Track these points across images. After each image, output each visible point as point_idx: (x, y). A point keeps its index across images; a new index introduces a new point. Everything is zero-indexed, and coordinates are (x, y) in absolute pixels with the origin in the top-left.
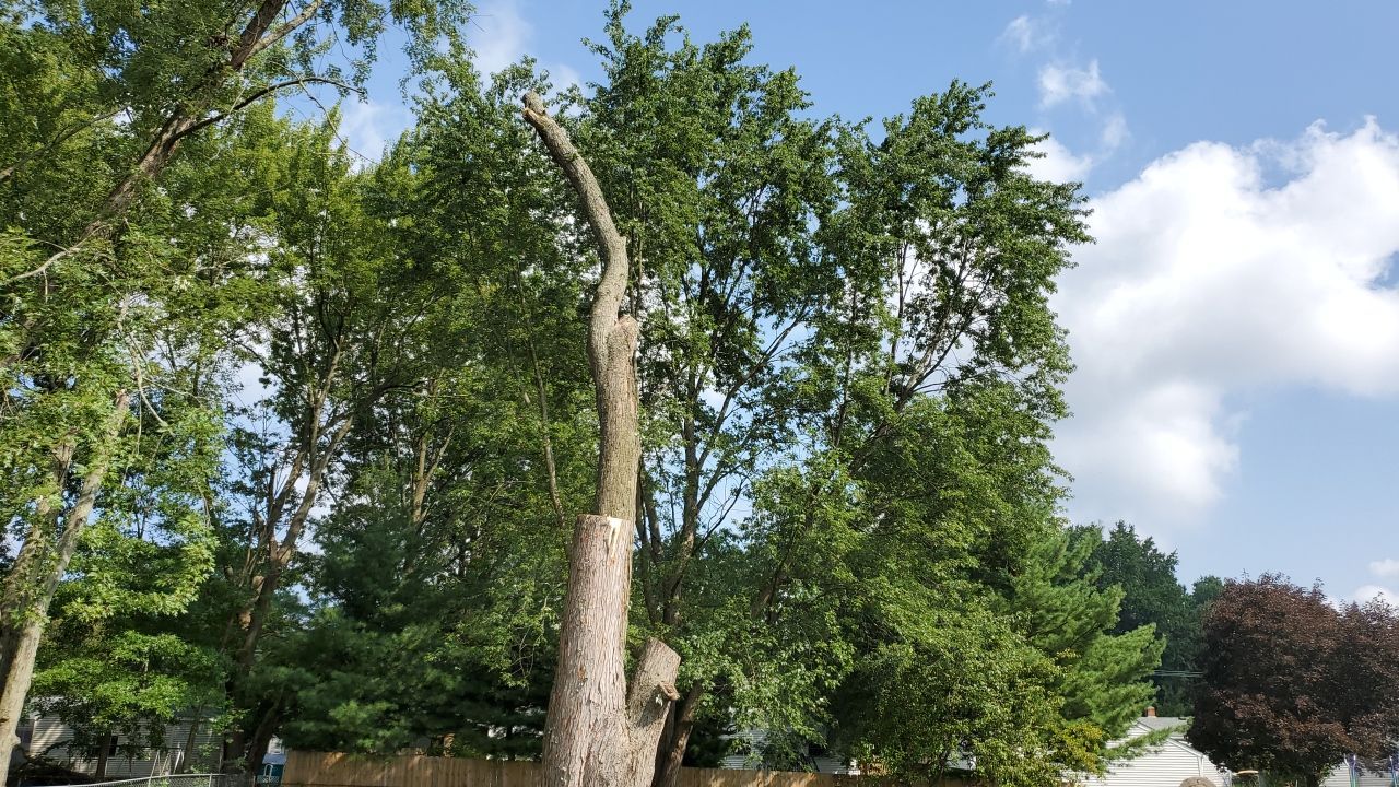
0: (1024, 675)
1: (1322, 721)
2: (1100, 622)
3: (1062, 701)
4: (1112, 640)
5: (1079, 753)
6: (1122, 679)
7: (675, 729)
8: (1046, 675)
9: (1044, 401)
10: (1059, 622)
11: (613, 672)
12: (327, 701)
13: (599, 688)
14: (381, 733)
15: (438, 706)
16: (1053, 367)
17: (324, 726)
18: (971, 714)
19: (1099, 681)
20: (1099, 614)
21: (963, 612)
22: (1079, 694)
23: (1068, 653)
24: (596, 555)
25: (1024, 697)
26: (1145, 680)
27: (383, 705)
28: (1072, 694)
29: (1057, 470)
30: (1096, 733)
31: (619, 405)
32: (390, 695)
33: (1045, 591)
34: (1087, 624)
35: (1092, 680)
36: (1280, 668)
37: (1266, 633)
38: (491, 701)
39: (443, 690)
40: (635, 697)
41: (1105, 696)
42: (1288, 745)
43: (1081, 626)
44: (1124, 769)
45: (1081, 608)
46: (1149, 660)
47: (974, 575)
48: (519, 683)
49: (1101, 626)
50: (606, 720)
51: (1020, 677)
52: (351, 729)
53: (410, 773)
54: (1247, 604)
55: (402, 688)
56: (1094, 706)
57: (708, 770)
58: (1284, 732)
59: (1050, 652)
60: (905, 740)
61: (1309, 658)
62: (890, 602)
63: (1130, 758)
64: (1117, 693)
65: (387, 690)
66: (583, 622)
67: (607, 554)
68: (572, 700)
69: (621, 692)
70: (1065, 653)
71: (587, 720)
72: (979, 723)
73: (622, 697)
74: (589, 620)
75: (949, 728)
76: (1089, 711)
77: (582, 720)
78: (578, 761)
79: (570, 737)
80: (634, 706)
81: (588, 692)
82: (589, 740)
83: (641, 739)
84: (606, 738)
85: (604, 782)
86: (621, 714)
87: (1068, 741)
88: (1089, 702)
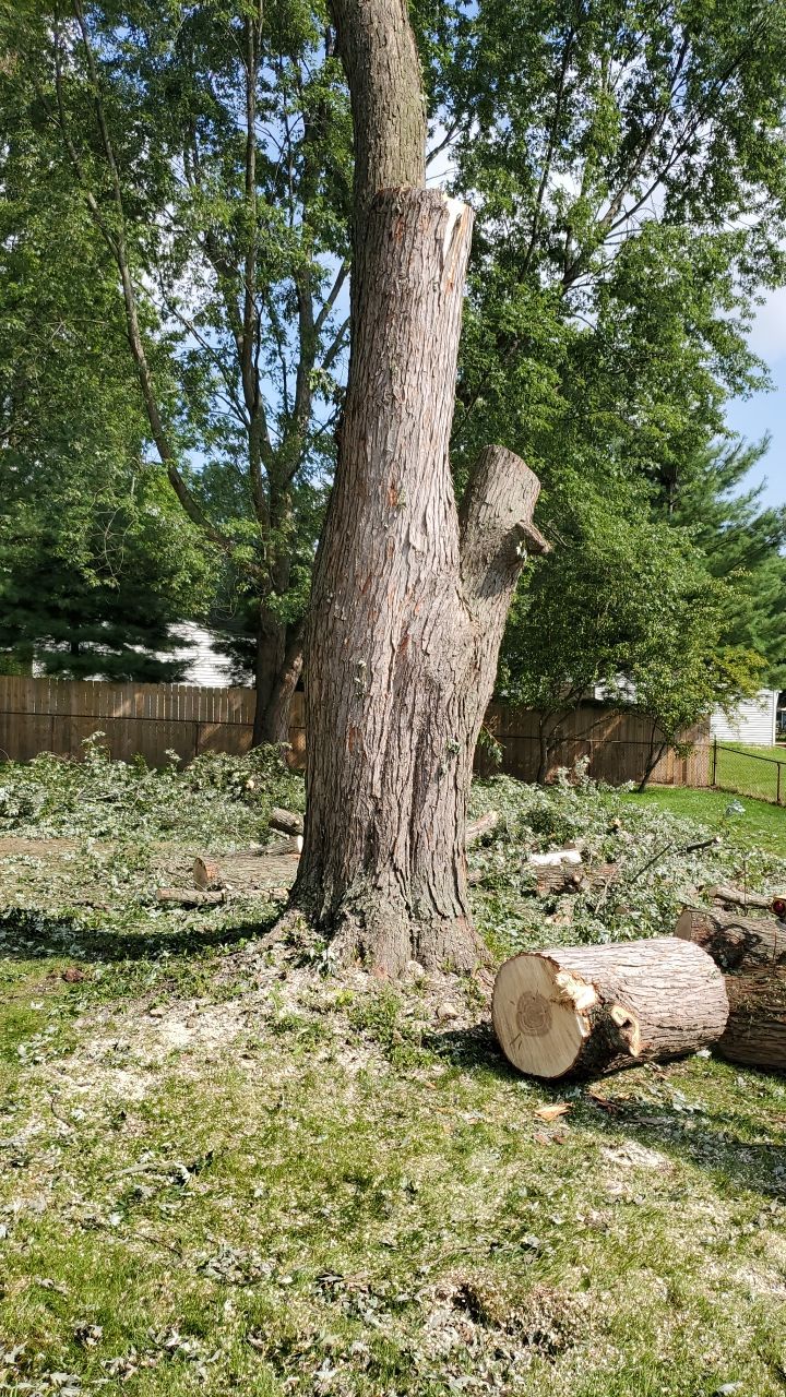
8: (717, 597)
13: (424, 525)
50: (433, 582)
51: (683, 598)
56: (754, 632)
66: (398, 396)
67: (442, 268)
68: (376, 543)
69: (455, 535)
70: (739, 572)
71: (403, 580)
72: (640, 647)
73: (457, 543)
74: (410, 393)
75: (605, 652)
76: (749, 637)
77: (393, 578)
78: (387, 650)
79: (371, 607)
80: (470, 563)
81: (405, 529)
82: (403, 615)
83: (484, 617)
84: (433, 612)
85: (434, 687)
86: (455, 573)
87: (730, 668)
88: (750, 628)
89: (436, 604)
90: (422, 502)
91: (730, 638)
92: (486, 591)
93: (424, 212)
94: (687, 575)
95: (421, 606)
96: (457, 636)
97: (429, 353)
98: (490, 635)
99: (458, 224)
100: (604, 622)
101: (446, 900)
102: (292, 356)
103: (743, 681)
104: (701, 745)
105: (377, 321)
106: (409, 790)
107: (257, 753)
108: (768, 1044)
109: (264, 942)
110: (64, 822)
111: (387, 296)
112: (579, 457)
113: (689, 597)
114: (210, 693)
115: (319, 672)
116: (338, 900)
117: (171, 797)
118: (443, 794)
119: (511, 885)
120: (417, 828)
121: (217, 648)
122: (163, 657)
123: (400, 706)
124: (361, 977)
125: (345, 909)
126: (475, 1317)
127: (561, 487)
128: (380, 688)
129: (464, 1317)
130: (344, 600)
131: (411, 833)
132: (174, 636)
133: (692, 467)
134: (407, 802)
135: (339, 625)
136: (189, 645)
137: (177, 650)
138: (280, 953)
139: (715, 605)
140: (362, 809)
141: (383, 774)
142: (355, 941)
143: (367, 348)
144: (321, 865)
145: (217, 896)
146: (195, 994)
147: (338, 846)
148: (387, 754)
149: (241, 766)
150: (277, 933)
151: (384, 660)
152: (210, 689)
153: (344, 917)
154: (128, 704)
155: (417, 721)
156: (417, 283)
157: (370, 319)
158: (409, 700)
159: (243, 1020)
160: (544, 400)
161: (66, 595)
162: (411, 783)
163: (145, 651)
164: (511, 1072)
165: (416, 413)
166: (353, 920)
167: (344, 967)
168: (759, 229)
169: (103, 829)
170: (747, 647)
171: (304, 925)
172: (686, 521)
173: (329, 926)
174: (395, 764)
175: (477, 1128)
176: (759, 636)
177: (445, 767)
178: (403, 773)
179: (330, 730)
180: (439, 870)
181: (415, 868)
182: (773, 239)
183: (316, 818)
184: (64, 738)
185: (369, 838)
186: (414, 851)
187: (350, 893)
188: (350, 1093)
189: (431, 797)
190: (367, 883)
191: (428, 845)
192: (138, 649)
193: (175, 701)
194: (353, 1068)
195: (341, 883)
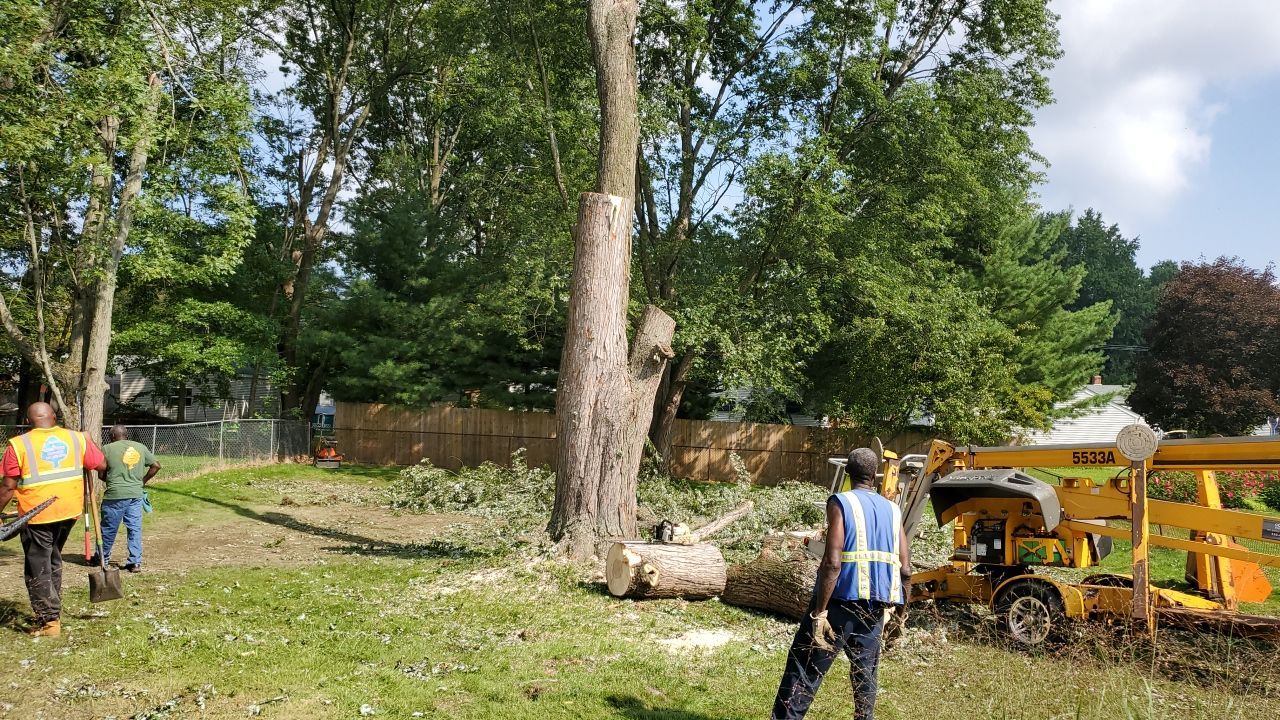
0: (986, 344)
1: (1253, 388)
2: (1061, 299)
3: (1018, 368)
4: (1070, 315)
5: (1029, 412)
6: (1076, 348)
7: (670, 388)
8: (1006, 345)
9: (1029, 87)
10: (1022, 298)
11: (616, 333)
12: (366, 360)
13: (604, 347)
14: (416, 388)
15: (465, 365)
16: (1041, 52)
17: (366, 382)
18: (935, 377)
19: (1054, 351)
20: (1061, 291)
21: (935, 289)
22: (1035, 362)
23: (1028, 325)
24: (599, 230)
25: (984, 363)
26: (1096, 350)
27: (415, 365)
28: (1028, 361)
29: (1035, 156)
30: (1047, 395)
31: (619, 87)
32: (422, 356)
33: (1012, 269)
34: (1048, 299)
35: (1047, 349)
36: (1222, 342)
37: (1213, 311)
38: (511, 362)
39: (468, 352)
40: (636, 355)
41: (1059, 363)
42: (1218, 408)
43: (1043, 301)
44: (1068, 427)
45: (1045, 285)
46: (1103, 332)
47: (947, 255)
48: (534, 346)
49: (1061, 302)
50: (611, 374)
51: (982, 346)
52: (390, 384)
53: (443, 421)
54: (1199, 285)
55: (432, 350)
56: (1047, 372)
57: (699, 421)
58: (1217, 398)
59: (1011, 325)
60: (873, 399)
61: (1251, 333)
62: (867, 280)
63: (1074, 417)
64: (1069, 361)
65: (419, 352)
67: (610, 228)
68: (580, 356)
69: (624, 350)
71: (595, 373)
74: (594, 288)
76: (1042, 376)
77: (590, 373)
78: (588, 407)
79: (580, 386)
80: (634, 364)
81: (593, 350)
82: (596, 389)
83: (642, 389)
84: (611, 387)
85: (610, 424)
86: (624, 369)
88: (1044, 368)
89: (612, 384)
90: (604, 338)
91: (1030, 376)
92: (643, 376)
93: (600, 205)
94: (981, 325)
95: (604, 386)
96: (622, 400)
98: (646, 398)
99: (615, 209)
101: (613, 527)
106: (598, 474)
111: (584, 244)
116: (563, 527)
120: (601, 493)
123: (594, 434)
124: (564, 559)
125: (565, 531)
128: (585, 423)
131: (598, 495)
134: (597, 481)
135: (567, 395)
138: (534, 550)
140: (576, 484)
141: (585, 466)
142: (566, 544)
146: (493, 566)
147: (566, 501)
148: (587, 457)
153: (564, 534)
155: (602, 441)
156: (598, 237)
158: (598, 431)
159: (506, 574)
162: (599, 471)
165: (598, 297)
166: (567, 535)
167: (558, 555)
168: (1025, 63)
171: (548, 539)
173: (558, 538)
174: (592, 462)
178: (595, 466)
180: (611, 513)
181: (599, 512)
185: (578, 497)
186: (599, 504)
187: (568, 523)
190: (575, 518)
191: (605, 501)
195: (565, 519)
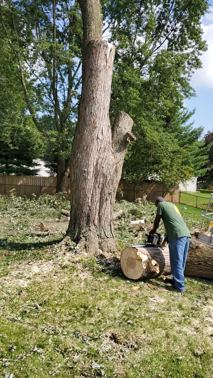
2: (196, 137)
8: (181, 152)
13: (102, 132)
24: (101, 63)
25: (174, 158)
26: (205, 155)
30: (192, 169)
33: (180, 127)
40: (115, 138)
50: (105, 148)
66: (95, 97)
67: (107, 62)
68: (89, 137)
69: (111, 135)
70: (187, 146)
71: (97, 147)
72: (161, 166)
73: (111, 137)
75: (151, 167)
76: (189, 163)
77: (94, 147)
78: (92, 167)
79: (88, 155)
80: (115, 143)
81: (97, 134)
82: (97, 157)
83: (119, 158)
84: (105, 156)
85: (105, 176)
86: (111, 146)
87: (184, 171)
88: (190, 160)
89: (105, 154)
90: (102, 127)
91: (184, 163)
92: (119, 151)
93: (102, 47)
94: (173, 146)
95: (101, 155)
96: (111, 163)
97: (103, 86)
98: (120, 163)
99: (111, 50)
100: (151, 159)
101: (108, 233)
102: (66, 86)
103: (188, 175)
104: (176, 192)
105: (89, 77)
106: (98, 204)
107: (57, 195)
108: (193, 270)
109: (59, 245)
110: (4, 213)
111: (92, 70)
112: (144, 114)
113: (173, 152)
114: (44, 178)
115: (74, 172)
116: (79, 233)
117: (34, 206)
118: (107, 205)
119: (126, 229)
120: (101, 214)
121: (46, 166)
122: (31, 168)
123: (96, 182)
124: (86, 254)
125: (81, 236)
126: (115, 342)
127: (140, 122)
128: (91, 176)
129: (112, 342)
130: (80, 153)
131: (99, 215)
132: (34, 163)
133: (175, 117)
134: (98, 207)
135: (79, 159)
136: (38, 165)
137: (35, 166)
138: (64, 247)
139: (180, 154)
140: (86, 209)
141: (91, 200)
142: (84, 244)
143: (86, 84)
144: (75, 224)
145: (47, 233)
146: (41, 259)
147: (79, 219)
148: (92, 194)
149: (53, 198)
150: (63, 242)
151: (91, 169)
152: (44, 177)
153: (81, 238)
154: (22, 181)
155: (100, 186)
156: (100, 66)
157: (87, 76)
158: (98, 180)
159: (54, 266)
160: (135, 99)
161: (4, 151)
162: (99, 202)
163: (26, 167)
164: (125, 278)
165: (100, 102)
166: (83, 239)
167: (81, 251)
168: (193, 53)
169: (15, 215)
170: (189, 166)
171: (70, 240)
172: (173, 132)
173: (77, 240)
174: (95, 197)
175: (116, 293)
176: (192, 163)
177: (108, 198)
178: (97, 199)
179: (77, 188)
180: (106, 225)
181: (100, 225)
182: (197, 55)
183: (73, 212)
184: (4, 190)
185: (87, 217)
186: (100, 220)
187: (82, 232)
188: (83, 284)
189: (104, 206)
190: (87, 229)
191: (103, 219)
192: (24, 166)
193: (35, 180)
194: (83, 278)
195: (80, 229)
